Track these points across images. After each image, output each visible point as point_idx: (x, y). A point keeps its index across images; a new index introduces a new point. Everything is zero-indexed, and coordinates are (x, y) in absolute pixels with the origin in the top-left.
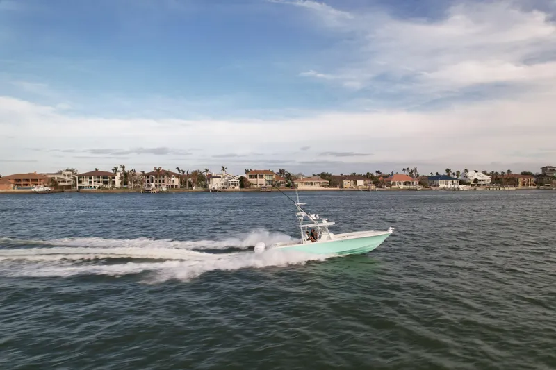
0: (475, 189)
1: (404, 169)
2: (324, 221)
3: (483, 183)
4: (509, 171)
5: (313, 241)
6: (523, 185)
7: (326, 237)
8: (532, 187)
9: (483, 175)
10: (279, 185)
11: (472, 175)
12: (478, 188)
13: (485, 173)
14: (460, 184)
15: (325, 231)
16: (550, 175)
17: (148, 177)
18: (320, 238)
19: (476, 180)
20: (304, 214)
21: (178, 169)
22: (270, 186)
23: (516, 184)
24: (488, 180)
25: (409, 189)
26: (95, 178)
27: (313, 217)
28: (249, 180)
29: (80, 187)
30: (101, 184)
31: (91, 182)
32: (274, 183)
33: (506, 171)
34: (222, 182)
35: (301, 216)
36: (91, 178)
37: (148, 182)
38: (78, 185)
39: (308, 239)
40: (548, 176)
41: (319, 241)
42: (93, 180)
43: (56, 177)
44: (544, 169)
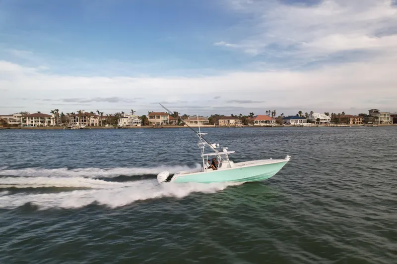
0: (317, 126)
1: (267, 112)
2: (225, 151)
3: (324, 121)
4: (343, 112)
5: (214, 169)
6: (354, 123)
7: (226, 165)
8: (360, 124)
9: (325, 115)
10: (171, 123)
11: (316, 115)
12: (319, 126)
13: (327, 114)
14: (307, 123)
15: (225, 159)
16: (374, 116)
17: (75, 118)
18: (220, 166)
19: (318, 120)
20: (205, 143)
21: (98, 112)
22: (165, 124)
23: (348, 122)
24: (329, 120)
25: (267, 126)
26: (35, 118)
27: (213, 146)
28: (149, 120)
29: (24, 125)
30: (40, 123)
31: (32, 122)
32: (168, 122)
33: (341, 113)
34: (129, 121)
35: (203, 145)
36: (32, 119)
37: (75, 121)
38: (22, 124)
39: (209, 168)
40: (373, 117)
41: (219, 169)
42: (33, 120)
43: (8, 118)
44: (371, 111)
